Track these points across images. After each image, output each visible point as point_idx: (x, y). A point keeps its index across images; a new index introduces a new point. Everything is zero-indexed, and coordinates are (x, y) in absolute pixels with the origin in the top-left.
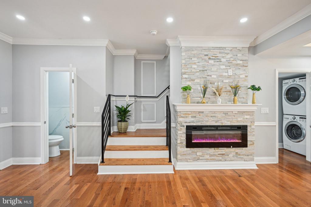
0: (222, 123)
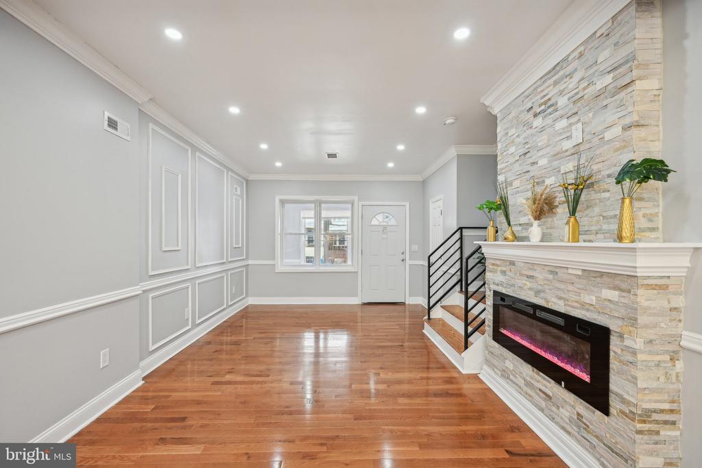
0: (547, 302)
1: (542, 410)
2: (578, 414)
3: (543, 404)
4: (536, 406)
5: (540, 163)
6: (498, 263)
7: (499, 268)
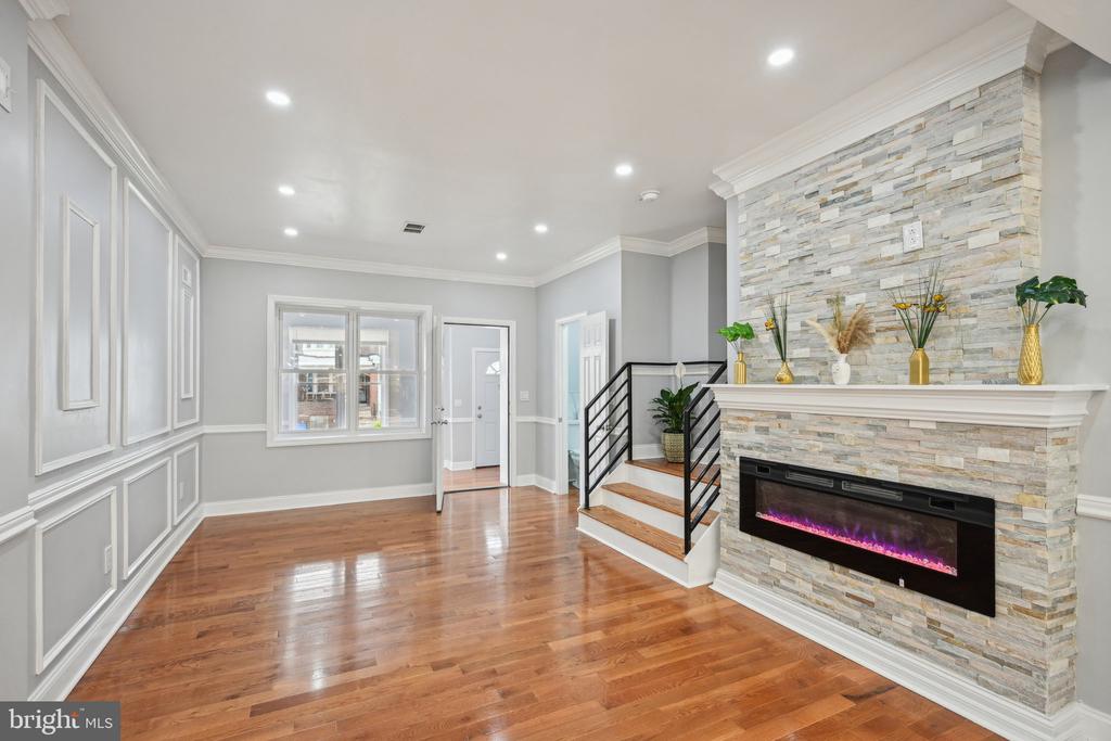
0: (861, 467)
1: (854, 623)
2: (930, 621)
3: (857, 615)
4: (840, 620)
5: (835, 272)
6: (751, 415)
7: (754, 424)
